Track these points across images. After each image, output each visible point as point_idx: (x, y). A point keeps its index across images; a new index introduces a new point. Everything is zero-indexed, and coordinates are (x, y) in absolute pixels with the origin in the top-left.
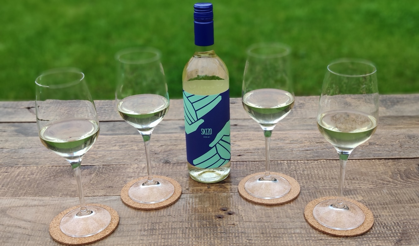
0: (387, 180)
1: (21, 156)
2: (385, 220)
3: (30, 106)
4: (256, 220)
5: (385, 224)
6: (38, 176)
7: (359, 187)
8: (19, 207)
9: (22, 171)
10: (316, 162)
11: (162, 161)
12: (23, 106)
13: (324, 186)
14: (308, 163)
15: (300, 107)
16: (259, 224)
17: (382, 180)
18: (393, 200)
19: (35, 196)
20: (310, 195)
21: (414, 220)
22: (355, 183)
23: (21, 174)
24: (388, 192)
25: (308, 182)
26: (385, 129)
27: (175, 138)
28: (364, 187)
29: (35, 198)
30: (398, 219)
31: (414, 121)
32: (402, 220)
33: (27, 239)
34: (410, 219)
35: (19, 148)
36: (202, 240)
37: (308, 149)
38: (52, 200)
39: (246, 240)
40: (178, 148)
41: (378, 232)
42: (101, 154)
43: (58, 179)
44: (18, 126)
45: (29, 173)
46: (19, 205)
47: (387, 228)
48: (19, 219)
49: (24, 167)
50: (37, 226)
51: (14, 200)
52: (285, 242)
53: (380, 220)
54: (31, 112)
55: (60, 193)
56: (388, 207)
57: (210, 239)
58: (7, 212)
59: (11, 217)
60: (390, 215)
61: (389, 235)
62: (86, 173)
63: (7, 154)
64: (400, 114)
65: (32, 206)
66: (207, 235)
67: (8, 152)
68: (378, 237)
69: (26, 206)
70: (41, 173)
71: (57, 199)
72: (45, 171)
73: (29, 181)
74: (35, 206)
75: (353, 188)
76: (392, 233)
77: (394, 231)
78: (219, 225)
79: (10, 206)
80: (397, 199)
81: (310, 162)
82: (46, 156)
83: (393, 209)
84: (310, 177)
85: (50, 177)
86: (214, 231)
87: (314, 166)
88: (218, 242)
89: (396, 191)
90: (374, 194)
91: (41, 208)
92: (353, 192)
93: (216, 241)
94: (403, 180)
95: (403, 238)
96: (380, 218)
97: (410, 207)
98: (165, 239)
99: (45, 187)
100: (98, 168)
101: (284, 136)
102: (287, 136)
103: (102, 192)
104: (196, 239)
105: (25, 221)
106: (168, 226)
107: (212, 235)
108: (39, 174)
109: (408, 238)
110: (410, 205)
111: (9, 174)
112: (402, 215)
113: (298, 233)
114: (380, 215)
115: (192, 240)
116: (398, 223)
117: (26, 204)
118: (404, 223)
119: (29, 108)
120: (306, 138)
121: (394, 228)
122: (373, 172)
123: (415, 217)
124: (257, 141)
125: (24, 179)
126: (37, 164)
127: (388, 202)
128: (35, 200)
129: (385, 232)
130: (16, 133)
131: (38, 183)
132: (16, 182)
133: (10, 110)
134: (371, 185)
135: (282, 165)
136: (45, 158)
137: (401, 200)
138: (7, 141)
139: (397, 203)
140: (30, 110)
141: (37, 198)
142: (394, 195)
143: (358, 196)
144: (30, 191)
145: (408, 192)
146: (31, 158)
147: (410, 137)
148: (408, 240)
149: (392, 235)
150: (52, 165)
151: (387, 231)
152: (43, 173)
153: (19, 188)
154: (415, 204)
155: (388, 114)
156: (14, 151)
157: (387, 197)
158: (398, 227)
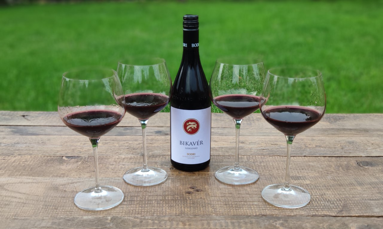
0: (331, 171)
1: (17, 149)
2: (329, 197)
3: (25, 115)
4: (220, 195)
5: (329, 200)
6: (31, 163)
7: (307, 175)
8: (15, 183)
9: (18, 159)
10: (271, 157)
11: (140, 154)
12: (18, 114)
13: (278, 174)
14: (264, 158)
15: (258, 120)
16: (223, 198)
17: (326, 171)
18: (336, 184)
19: (30, 176)
20: (266, 179)
21: (353, 197)
22: (304, 172)
23: (16, 161)
24: (331, 178)
25: (265, 171)
26: (329, 137)
27: (150, 139)
28: (311, 175)
29: (29, 177)
30: (340, 196)
31: (353, 132)
32: (343, 197)
33: (22, 206)
34: (350, 197)
35: (15, 143)
36: (174, 208)
37: (265, 148)
38: (44, 179)
39: (211, 209)
40: (153, 145)
41: (323, 205)
42: (86, 149)
43: (49, 165)
44: (14, 128)
45: (24, 161)
46: (15, 182)
47: (331, 203)
48: (15, 192)
49: (20, 157)
50: (31, 197)
51: (10, 178)
52: (245, 211)
53: (325, 197)
54: (26, 119)
55: (51, 175)
56: (332, 189)
57: (181, 207)
58: (5, 187)
59: (8, 190)
60: (333, 194)
61: (332, 207)
62: (73, 161)
63: (4, 147)
64: (341, 127)
65: (27, 183)
66: (178, 205)
67: (5, 146)
68: (323, 208)
69: (21, 183)
70: (34, 161)
71: (49, 178)
72: (37, 159)
73: (24, 166)
74: (29, 183)
75: (302, 176)
76: (335, 206)
77: (336, 205)
78: (189, 198)
79: (8, 182)
80: (339, 183)
81: (266, 157)
82: (38, 149)
83: (335, 190)
84: (266, 167)
85: (42, 163)
86: (184, 202)
87: (269, 160)
88: (187, 210)
89: (338, 178)
90: (320, 180)
91: (34, 184)
92: (302, 178)
93: (186, 210)
94: (344, 171)
95: (344, 209)
96: (324, 196)
97: (350, 189)
98: (142, 207)
99: (37, 170)
100: (84, 158)
101: (244, 139)
102: (247, 139)
103: (88, 175)
104: (169, 208)
105: (20, 193)
106: (145, 198)
107: (182, 205)
108: (32, 161)
109: (348, 210)
110: (350, 187)
111: (6, 161)
112: (343, 194)
113: (256, 205)
114: (325, 194)
115: (166, 208)
116: (339, 199)
117: (21, 181)
118: (344, 199)
119: (24, 116)
120: (263, 141)
121: (336, 203)
122: (319, 165)
123: (354, 196)
124: (221, 142)
125: (20, 165)
126: (31, 154)
127: (331, 185)
128: (29, 179)
129: (329, 205)
130: (12, 133)
131: (32, 168)
132: (12, 166)
133: (7, 117)
134: (317, 174)
135: (242, 159)
136: (38, 151)
137: (342, 184)
138: (4, 138)
139: (339, 186)
140: (26, 117)
141: (31, 177)
142: (336, 181)
143: (306, 180)
144: (25, 173)
145: (348, 179)
146: (25, 150)
147: (350, 143)
148: (348, 211)
149: (335, 207)
150: (44, 155)
151: (331, 205)
152: (36, 161)
153: (15, 171)
154: (354, 187)
155: (332, 127)
156: (11, 145)
157: (330, 182)
158: (340, 202)
